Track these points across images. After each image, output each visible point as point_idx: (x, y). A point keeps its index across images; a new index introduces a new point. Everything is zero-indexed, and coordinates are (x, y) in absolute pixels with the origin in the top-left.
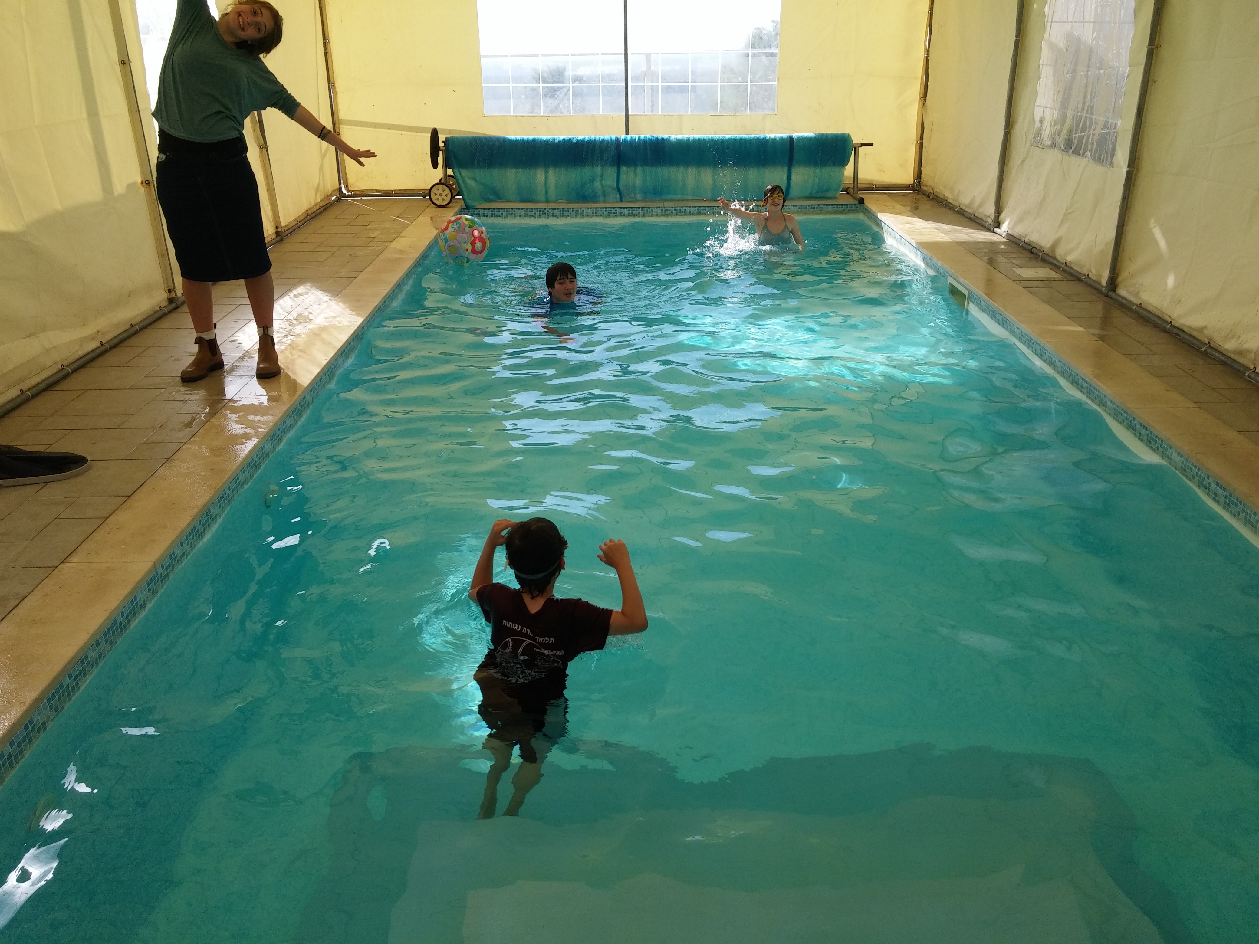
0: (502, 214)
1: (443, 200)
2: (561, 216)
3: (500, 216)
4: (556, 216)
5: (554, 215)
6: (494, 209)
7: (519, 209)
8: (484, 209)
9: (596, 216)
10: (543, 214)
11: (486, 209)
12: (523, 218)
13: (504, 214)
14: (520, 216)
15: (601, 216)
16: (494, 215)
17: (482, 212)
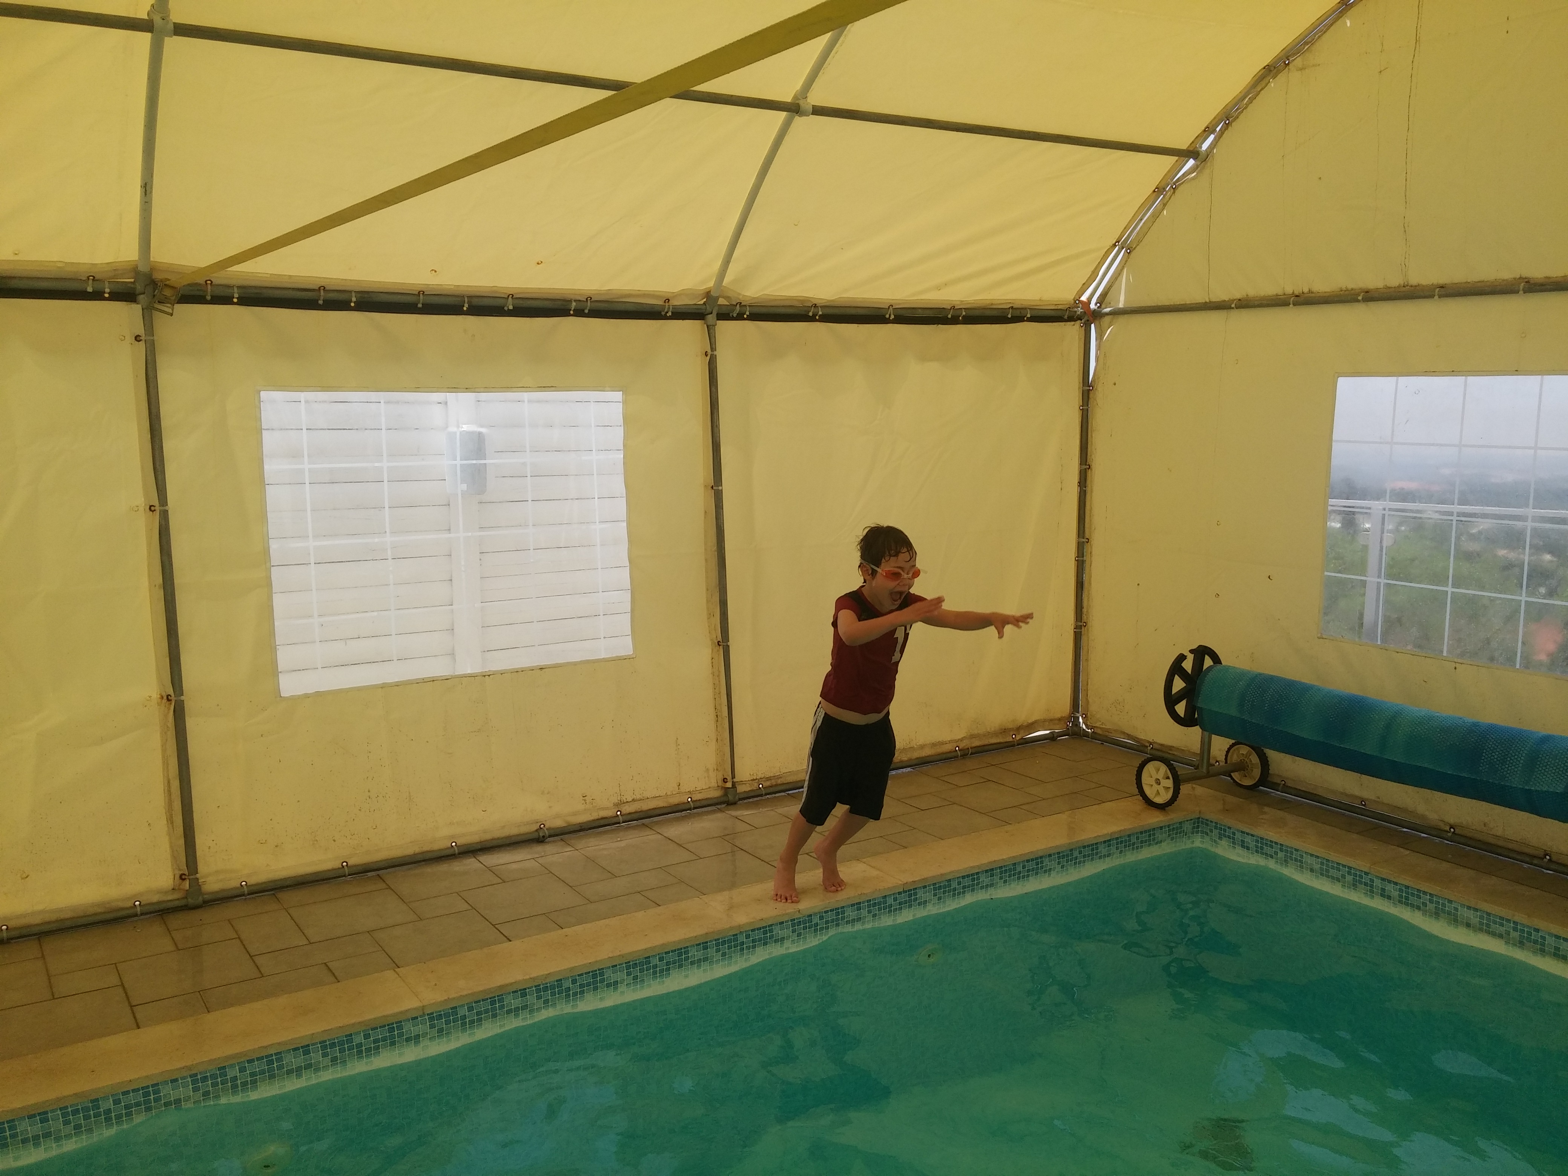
0: (1276, 853)
1: (1158, 793)
2: (1400, 902)
3: (1272, 857)
4: (1389, 898)
5: (1384, 895)
6: (1262, 839)
7: (1312, 855)
8: (1242, 832)
9: (1488, 932)
10: (1361, 882)
11: (1248, 834)
12: (1317, 877)
13: (1281, 855)
14: (1312, 870)
15: (1501, 936)
16: (1259, 851)
17: (1238, 836)
